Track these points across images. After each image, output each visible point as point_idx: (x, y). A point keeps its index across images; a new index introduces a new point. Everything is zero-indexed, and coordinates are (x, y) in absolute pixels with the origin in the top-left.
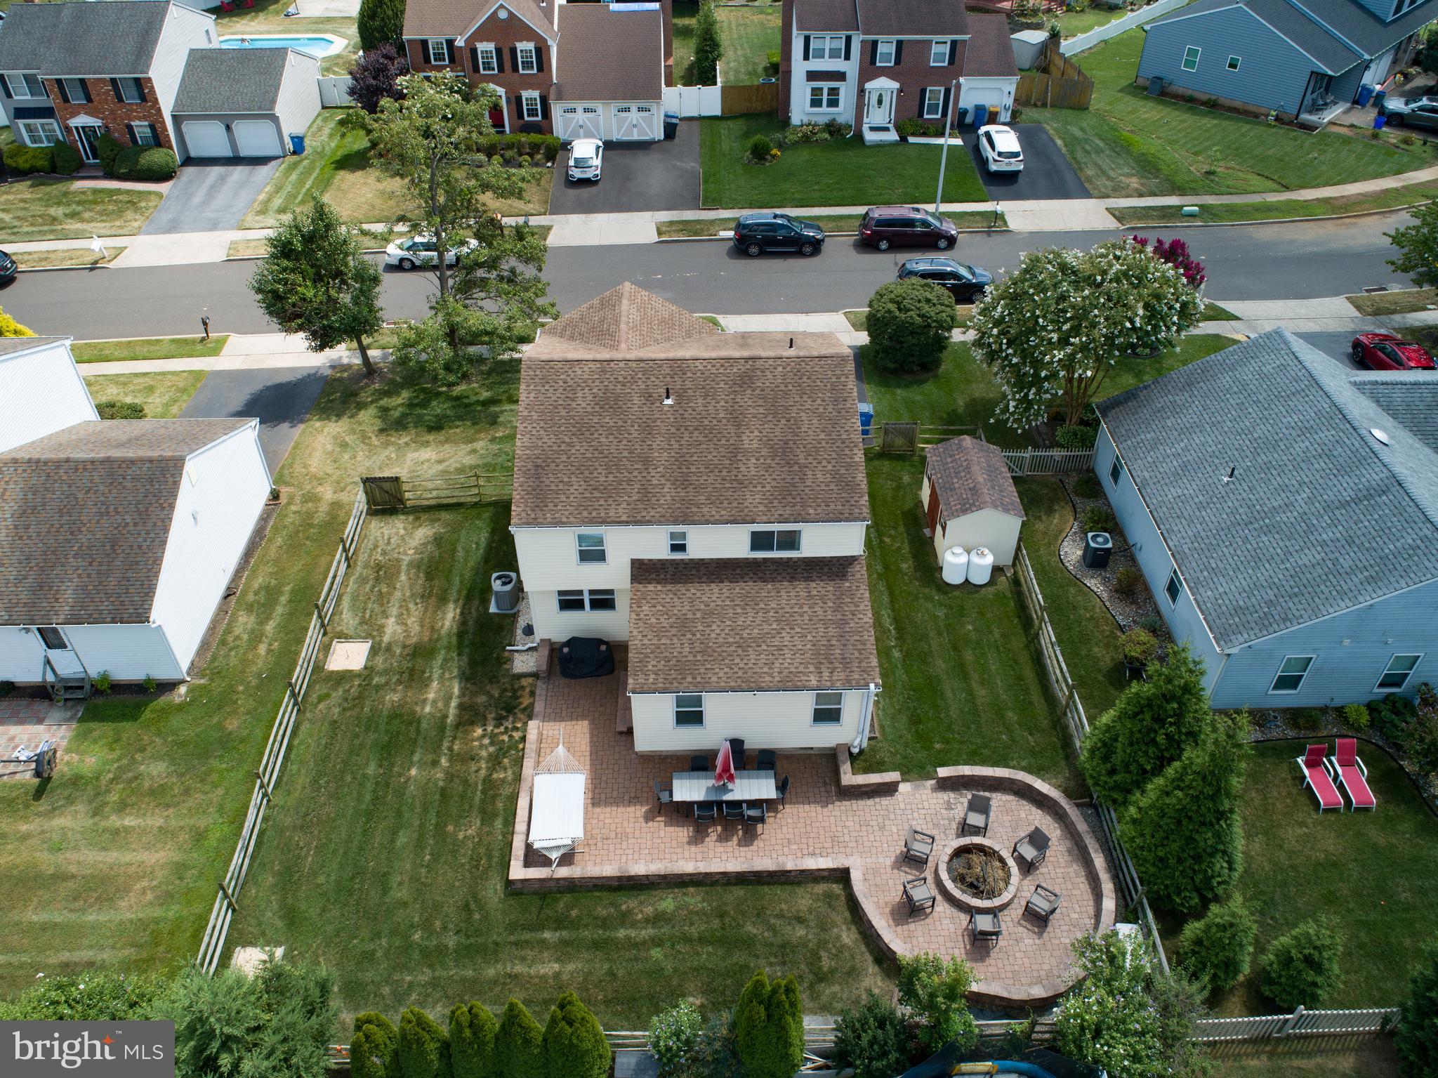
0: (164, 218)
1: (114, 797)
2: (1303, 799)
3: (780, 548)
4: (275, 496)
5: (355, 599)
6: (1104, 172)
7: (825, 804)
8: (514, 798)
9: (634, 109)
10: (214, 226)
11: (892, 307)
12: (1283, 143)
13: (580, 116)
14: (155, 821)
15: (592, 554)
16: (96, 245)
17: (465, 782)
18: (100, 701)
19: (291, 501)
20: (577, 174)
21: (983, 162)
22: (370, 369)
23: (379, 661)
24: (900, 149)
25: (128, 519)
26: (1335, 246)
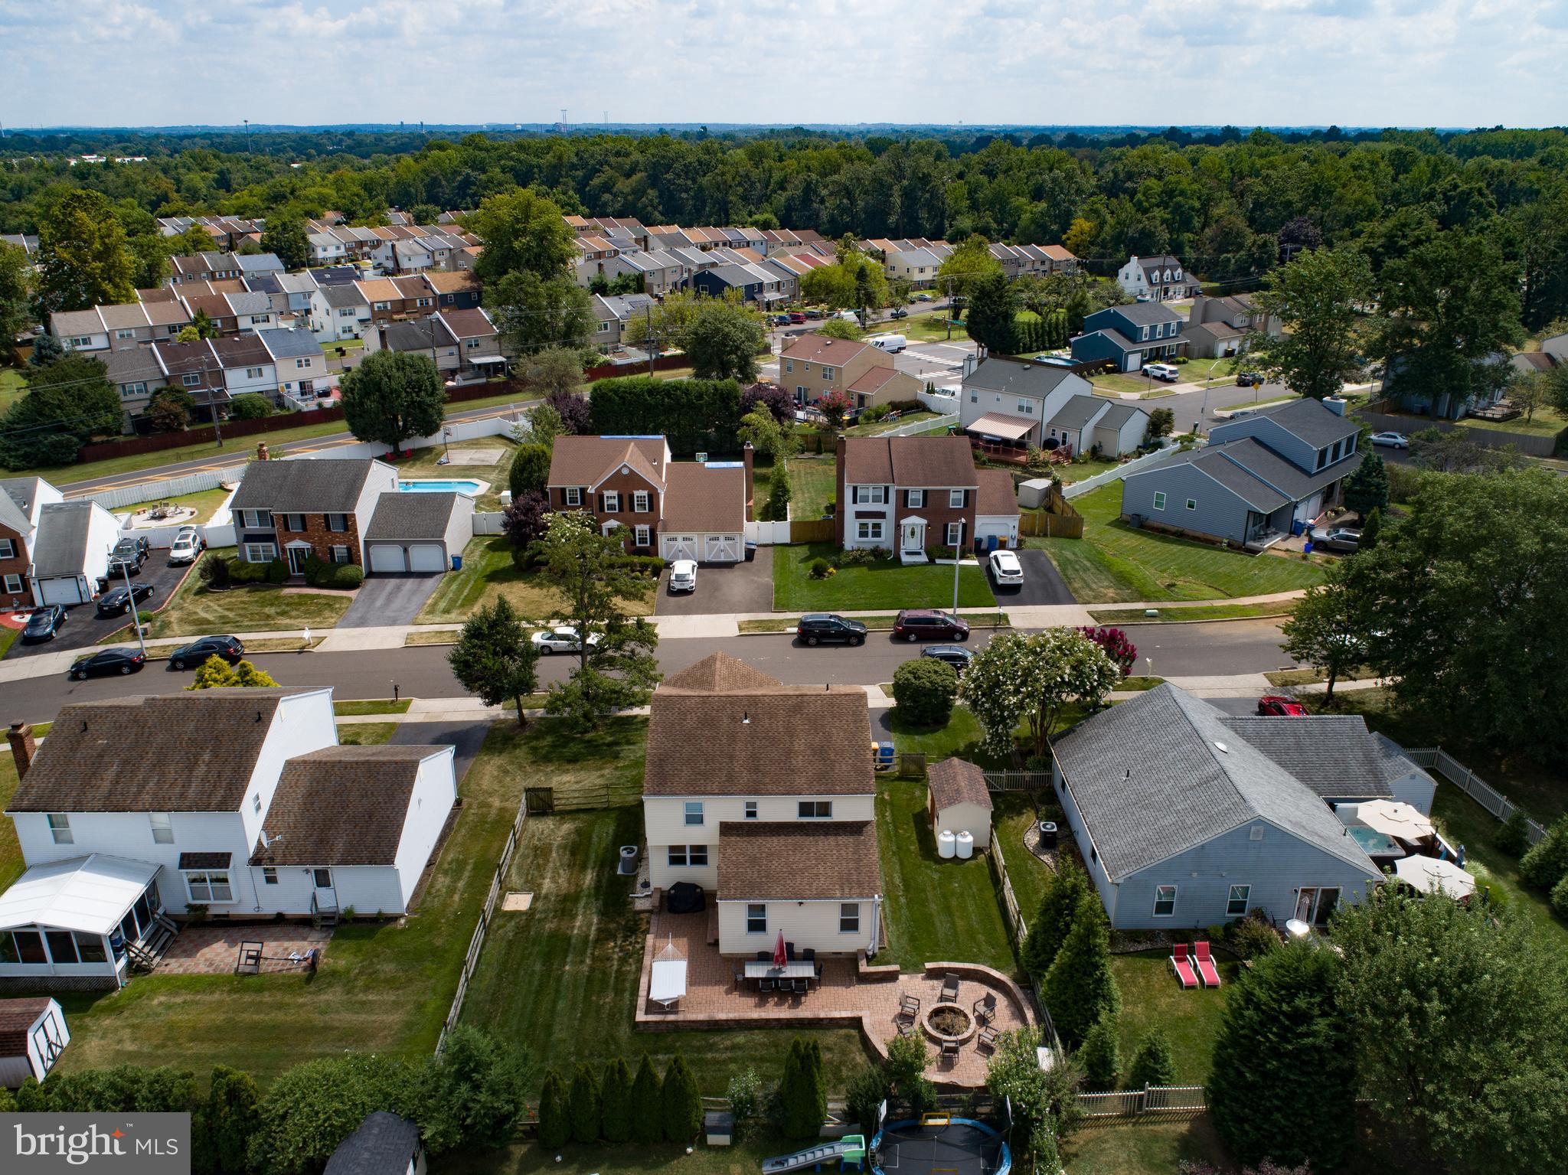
0: (355, 616)
1: (360, 983)
2: (1174, 982)
3: (819, 815)
4: (458, 803)
5: (520, 867)
6: (1088, 586)
7: (848, 986)
8: (637, 981)
9: (722, 538)
10: (393, 622)
11: (910, 676)
12: (1234, 562)
13: (680, 544)
14: (390, 997)
15: (695, 819)
16: (307, 634)
17: (604, 973)
18: (345, 927)
19: (470, 807)
20: (677, 586)
21: (992, 577)
22: (522, 721)
23: (540, 905)
24: (929, 568)
25: (380, 799)
26: (1262, 638)
